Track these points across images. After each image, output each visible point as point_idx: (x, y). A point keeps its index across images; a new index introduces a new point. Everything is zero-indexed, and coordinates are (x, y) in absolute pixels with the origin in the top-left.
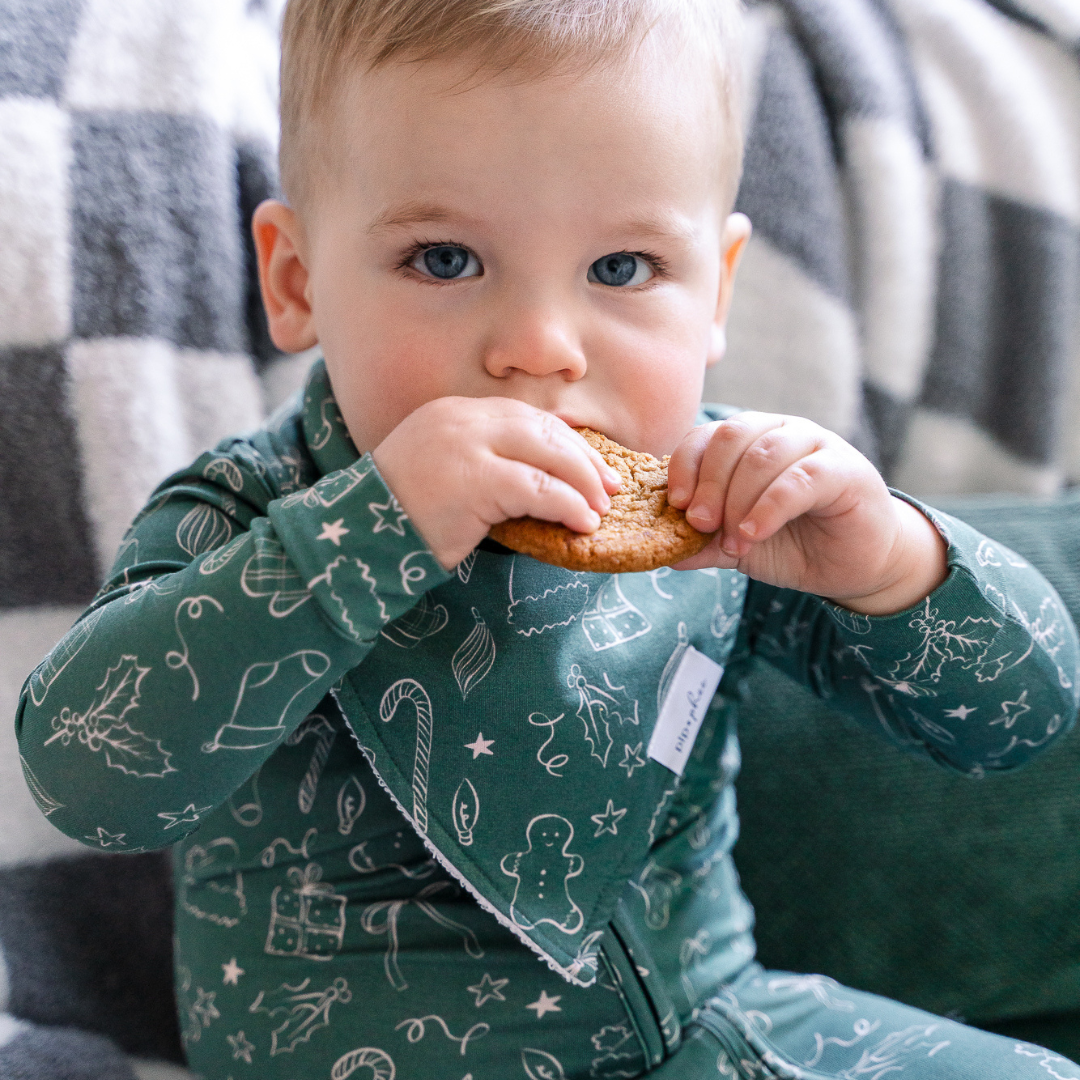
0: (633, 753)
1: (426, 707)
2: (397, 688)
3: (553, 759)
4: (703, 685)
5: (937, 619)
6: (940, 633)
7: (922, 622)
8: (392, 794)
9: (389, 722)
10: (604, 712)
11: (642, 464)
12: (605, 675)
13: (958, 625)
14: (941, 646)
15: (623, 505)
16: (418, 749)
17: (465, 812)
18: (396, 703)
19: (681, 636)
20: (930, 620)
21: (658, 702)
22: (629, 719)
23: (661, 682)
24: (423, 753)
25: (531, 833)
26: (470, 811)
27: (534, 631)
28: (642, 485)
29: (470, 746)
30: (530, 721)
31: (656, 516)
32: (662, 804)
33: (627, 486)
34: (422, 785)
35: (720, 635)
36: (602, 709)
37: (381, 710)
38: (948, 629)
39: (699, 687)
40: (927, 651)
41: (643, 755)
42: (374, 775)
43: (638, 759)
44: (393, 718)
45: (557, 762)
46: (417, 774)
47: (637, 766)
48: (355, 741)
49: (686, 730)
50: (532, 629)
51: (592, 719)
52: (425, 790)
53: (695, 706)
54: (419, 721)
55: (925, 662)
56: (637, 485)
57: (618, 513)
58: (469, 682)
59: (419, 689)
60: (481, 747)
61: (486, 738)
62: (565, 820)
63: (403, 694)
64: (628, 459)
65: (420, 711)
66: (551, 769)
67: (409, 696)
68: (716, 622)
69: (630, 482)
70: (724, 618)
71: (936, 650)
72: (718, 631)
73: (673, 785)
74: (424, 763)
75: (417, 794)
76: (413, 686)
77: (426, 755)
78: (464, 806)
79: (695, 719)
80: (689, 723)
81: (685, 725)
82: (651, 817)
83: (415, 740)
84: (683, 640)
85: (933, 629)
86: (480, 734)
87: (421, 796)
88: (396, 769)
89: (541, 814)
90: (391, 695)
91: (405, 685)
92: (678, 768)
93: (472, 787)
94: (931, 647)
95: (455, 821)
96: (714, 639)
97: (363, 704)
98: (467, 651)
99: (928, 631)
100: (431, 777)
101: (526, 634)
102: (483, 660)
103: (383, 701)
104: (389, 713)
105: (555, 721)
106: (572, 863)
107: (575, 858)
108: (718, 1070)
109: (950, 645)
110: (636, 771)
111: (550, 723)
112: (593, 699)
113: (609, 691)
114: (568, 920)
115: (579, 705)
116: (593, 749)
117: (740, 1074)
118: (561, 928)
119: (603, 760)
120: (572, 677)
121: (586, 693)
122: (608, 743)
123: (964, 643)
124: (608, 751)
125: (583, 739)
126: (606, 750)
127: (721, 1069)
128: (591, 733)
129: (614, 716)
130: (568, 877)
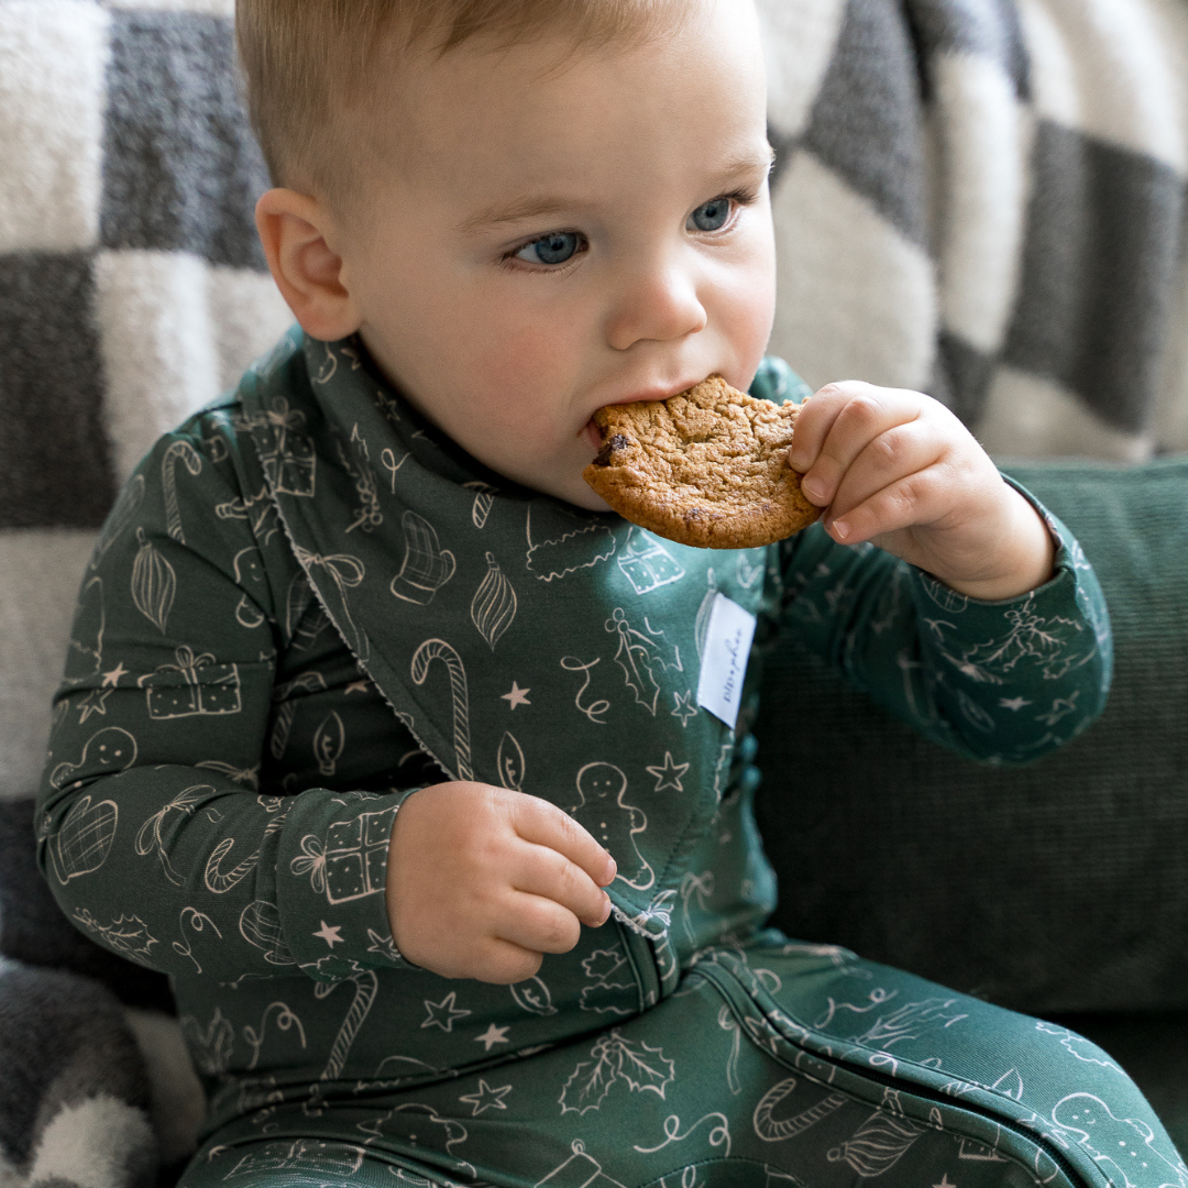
0: (684, 702)
1: (456, 663)
2: (424, 650)
3: (593, 706)
4: (739, 634)
5: (1032, 614)
6: (1029, 627)
7: (1018, 614)
8: (435, 757)
9: (423, 684)
10: (645, 657)
11: (763, 415)
12: (646, 619)
13: (1046, 622)
14: (1024, 640)
15: (742, 469)
16: (455, 707)
17: (511, 767)
18: (427, 664)
19: (710, 582)
20: (1025, 614)
21: (698, 649)
22: (673, 665)
23: (697, 629)
24: (461, 710)
25: (581, 784)
26: (516, 766)
27: (554, 576)
28: (762, 442)
29: (506, 697)
30: (563, 665)
31: (775, 482)
32: (723, 758)
33: (747, 445)
34: (464, 744)
35: (747, 586)
36: (642, 654)
37: (413, 673)
38: (1037, 625)
39: (735, 635)
40: (1010, 641)
41: (693, 703)
42: (415, 740)
43: (689, 707)
44: (426, 680)
45: (598, 708)
46: (458, 733)
47: (690, 715)
48: (391, 708)
49: (730, 679)
50: (552, 574)
51: (633, 664)
52: (468, 749)
53: (735, 655)
54: (452, 679)
55: (1004, 651)
56: (757, 442)
57: (737, 480)
58: (495, 633)
59: (446, 648)
60: (517, 696)
61: (521, 687)
62: (615, 767)
63: (431, 654)
64: (748, 408)
65: (452, 668)
66: (595, 716)
67: (438, 656)
68: (742, 572)
69: (751, 439)
70: (748, 569)
71: (1019, 642)
72: (745, 581)
73: (729, 739)
74: (464, 721)
75: (460, 755)
76: (439, 645)
77: (464, 712)
78: (509, 762)
79: (738, 669)
80: (732, 672)
81: (729, 675)
82: (713, 773)
83: (451, 699)
84: (712, 587)
85: (1024, 623)
86: (515, 684)
87: (464, 756)
88: (435, 731)
89: (588, 763)
90: (419, 656)
91: (432, 645)
92: (730, 720)
93: (514, 740)
94: (1015, 638)
95: (502, 778)
96: (741, 588)
97: (393, 669)
98: (484, 598)
99: (1019, 624)
100: (472, 736)
101: (547, 580)
102: (504, 609)
103: (413, 664)
104: (421, 675)
105: (589, 666)
106: (633, 817)
107: (635, 812)
108: (718, 1026)
109: (1032, 642)
110: (691, 720)
111: (585, 667)
112: (633, 643)
113: (650, 637)
114: (638, 876)
115: (618, 649)
116: (637, 695)
117: (743, 1031)
118: (631, 883)
119: (652, 707)
120: (613, 621)
121: (627, 638)
122: (656, 689)
123: (1046, 640)
124: (656, 698)
125: (623, 684)
126: (653, 697)
127: (723, 1024)
128: (633, 679)
129: (655, 661)
130: (632, 832)
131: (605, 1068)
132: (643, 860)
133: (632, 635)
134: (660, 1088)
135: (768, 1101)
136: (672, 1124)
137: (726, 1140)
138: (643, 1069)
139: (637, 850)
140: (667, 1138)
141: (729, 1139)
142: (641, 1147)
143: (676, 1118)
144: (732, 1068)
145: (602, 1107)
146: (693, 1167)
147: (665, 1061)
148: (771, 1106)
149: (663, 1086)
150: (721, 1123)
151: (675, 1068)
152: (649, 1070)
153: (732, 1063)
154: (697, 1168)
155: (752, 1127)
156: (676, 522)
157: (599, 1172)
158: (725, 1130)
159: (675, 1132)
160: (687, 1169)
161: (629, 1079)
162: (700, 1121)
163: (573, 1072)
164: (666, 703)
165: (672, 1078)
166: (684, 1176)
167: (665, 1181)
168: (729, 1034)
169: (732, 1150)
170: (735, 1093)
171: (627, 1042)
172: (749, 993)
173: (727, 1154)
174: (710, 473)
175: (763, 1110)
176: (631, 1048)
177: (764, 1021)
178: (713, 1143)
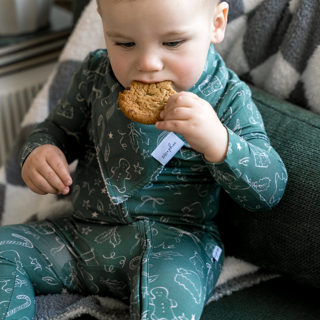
0: (146, 152)
3: (124, 144)
4: (175, 143)
5: (217, 169)
6: (218, 172)
7: (213, 168)
9: (99, 126)
10: (137, 138)
13: (223, 173)
20: (215, 168)
21: (157, 142)
22: (146, 143)
23: (159, 137)
25: (120, 163)
26: (108, 152)
29: (109, 135)
30: (118, 132)
32: (157, 171)
34: (101, 143)
37: (98, 122)
38: (221, 173)
40: (215, 174)
43: (147, 155)
46: (101, 140)
49: (166, 153)
51: (133, 138)
53: (171, 148)
58: (109, 117)
60: (111, 136)
62: (128, 162)
65: (103, 124)
66: (124, 147)
67: (102, 120)
73: (161, 167)
74: (103, 137)
76: (102, 117)
79: (171, 152)
80: (168, 152)
86: (111, 132)
87: (100, 146)
93: (109, 146)
95: (105, 154)
99: (215, 170)
102: (111, 113)
103: (99, 120)
106: (128, 175)
107: (129, 174)
108: (135, 237)
109: (221, 176)
110: (147, 158)
111: (122, 134)
112: (134, 133)
113: (140, 133)
114: (121, 189)
115: (130, 133)
116: (133, 146)
117: (140, 241)
118: (118, 190)
119: (136, 150)
120: (130, 126)
121: (133, 131)
122: (138, 146)
123: (224, 178)
124: (137, 149)
125: (130, 142)
126: (137, 148)
127: (136, 237)
128: (132, 141)
129: (140, 140)
130: (126, 178)
131: (108, 235)
132: (124, 186)
133: (135, 131)
134: (115, 245)
135: (135, 259)
136: (113, 254)
137: (123, 264)
138: (114, 239)
139: (124, 183)
140: (110, 257)
141: (124, 264)
142: (105, 256)
143: (115, 253)
144: (133, 248)
145: (102, 243)
146: (113, 266)
147: (119, 239)
148: (134, 260)
149: (116, 245)
150: (124, 259)
151: (120, 242)
152: (115, 240)
153: (134, 247)
154: (114, 267)
155: (129, 264)
156: (126, 111)
157: (94, 257)
158: (124, 261)
159: (113, 256)
160: (111, 266)
161: (111, 240)
162: (120, 257)
163: (103, 233)
164: (140, 151)
165: (118, 244)
166: (110, 267)
167: (106, 266)
168: (137, 240)
169: (124, 267)
170: (130, 254)
171: (116, 232)
172: (145, 233)
173: (122, 267)
174: (144, 103)
175: (133, 261)
176: (115, 233)
177: (145, 240)
178: (120, 263)
